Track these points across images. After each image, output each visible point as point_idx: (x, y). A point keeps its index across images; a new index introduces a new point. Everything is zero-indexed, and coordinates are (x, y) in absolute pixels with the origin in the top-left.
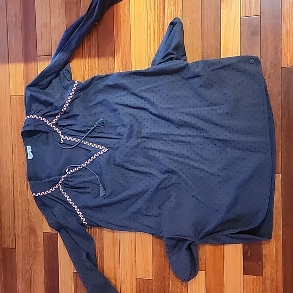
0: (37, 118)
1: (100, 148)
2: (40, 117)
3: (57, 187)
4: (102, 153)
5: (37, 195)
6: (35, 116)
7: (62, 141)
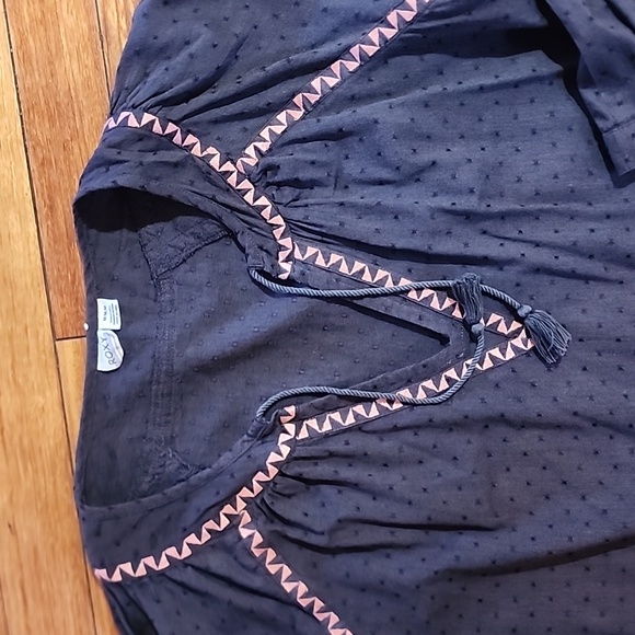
0: (157, 128)
1: (502, 328)
2: (171, 128)
3: (225, 522)
4: (510, 354)
5: (117, 577)
6: (147, 118)
7: (287, 267)
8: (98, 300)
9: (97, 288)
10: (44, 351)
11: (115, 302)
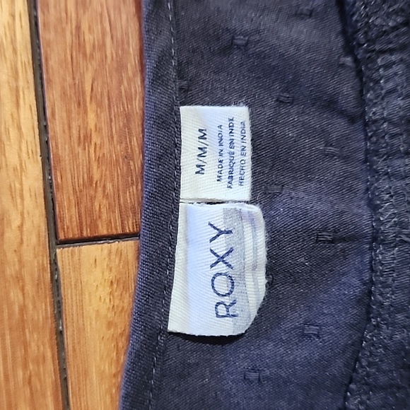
8: (184, 110)
9: (181, 75)
10: (19, 278)
11: (240, 113)
